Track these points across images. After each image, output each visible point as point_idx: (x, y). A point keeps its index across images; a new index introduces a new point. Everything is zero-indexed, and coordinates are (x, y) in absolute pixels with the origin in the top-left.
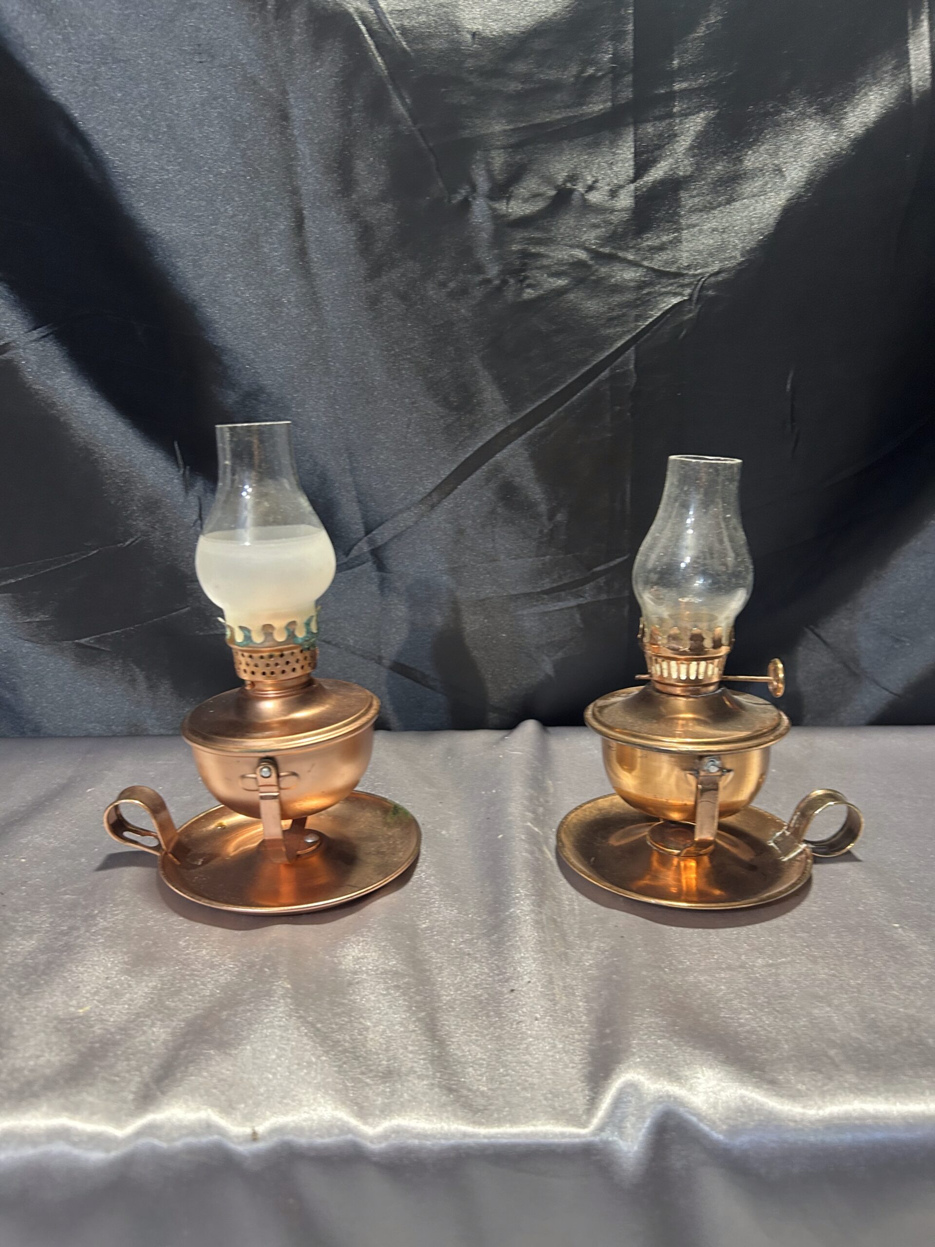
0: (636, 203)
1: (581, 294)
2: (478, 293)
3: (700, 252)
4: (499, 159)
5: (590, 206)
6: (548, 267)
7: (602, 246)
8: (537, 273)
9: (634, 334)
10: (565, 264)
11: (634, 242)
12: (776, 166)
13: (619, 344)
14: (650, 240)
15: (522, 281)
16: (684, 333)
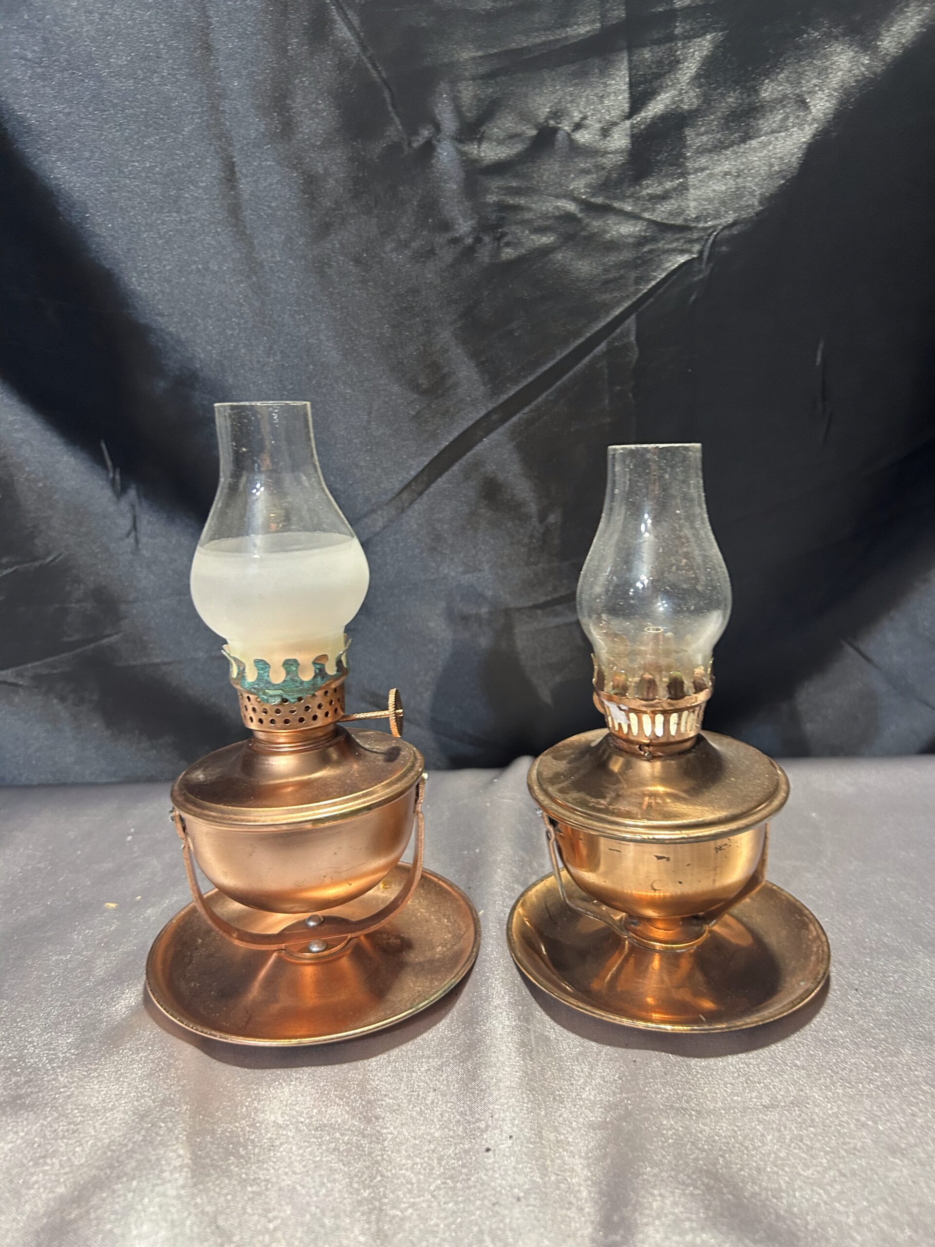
0: (633, 143)
1: (570, 254)
2: (447, 255)
3: (710, 201)
4: (468, 92)
5: (578, 148)
6: (529, 222)
7: (593, 195)
8: (517, 229)
9: (634, 299)
10: (549, 218)
11: (632, 189)
12: (798, 96)
13: (617, 312)
14: (651, 187)
15: (499, 239)
16: (693, 298)
